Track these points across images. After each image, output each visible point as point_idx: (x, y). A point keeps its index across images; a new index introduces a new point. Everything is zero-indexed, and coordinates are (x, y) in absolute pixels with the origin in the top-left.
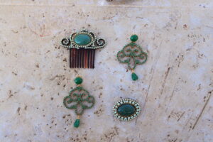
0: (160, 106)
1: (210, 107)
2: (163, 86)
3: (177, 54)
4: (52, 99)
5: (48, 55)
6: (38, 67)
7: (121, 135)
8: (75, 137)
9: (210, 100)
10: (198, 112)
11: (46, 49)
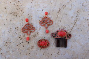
0: (56, 24)
1: (77, 25)
2: (57, 16)
3: (63, 5)
4: (11, 21)
5: (10, 4)
6: (6, 8)
7: (39, 35)
8: (20, 36)
9: (77, 22)
10: (72, 27)
11: (9, 2)
